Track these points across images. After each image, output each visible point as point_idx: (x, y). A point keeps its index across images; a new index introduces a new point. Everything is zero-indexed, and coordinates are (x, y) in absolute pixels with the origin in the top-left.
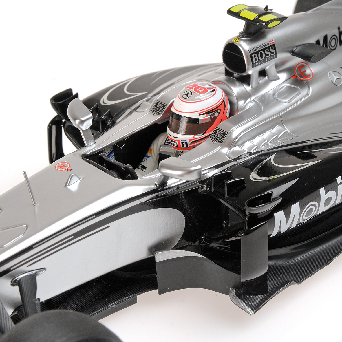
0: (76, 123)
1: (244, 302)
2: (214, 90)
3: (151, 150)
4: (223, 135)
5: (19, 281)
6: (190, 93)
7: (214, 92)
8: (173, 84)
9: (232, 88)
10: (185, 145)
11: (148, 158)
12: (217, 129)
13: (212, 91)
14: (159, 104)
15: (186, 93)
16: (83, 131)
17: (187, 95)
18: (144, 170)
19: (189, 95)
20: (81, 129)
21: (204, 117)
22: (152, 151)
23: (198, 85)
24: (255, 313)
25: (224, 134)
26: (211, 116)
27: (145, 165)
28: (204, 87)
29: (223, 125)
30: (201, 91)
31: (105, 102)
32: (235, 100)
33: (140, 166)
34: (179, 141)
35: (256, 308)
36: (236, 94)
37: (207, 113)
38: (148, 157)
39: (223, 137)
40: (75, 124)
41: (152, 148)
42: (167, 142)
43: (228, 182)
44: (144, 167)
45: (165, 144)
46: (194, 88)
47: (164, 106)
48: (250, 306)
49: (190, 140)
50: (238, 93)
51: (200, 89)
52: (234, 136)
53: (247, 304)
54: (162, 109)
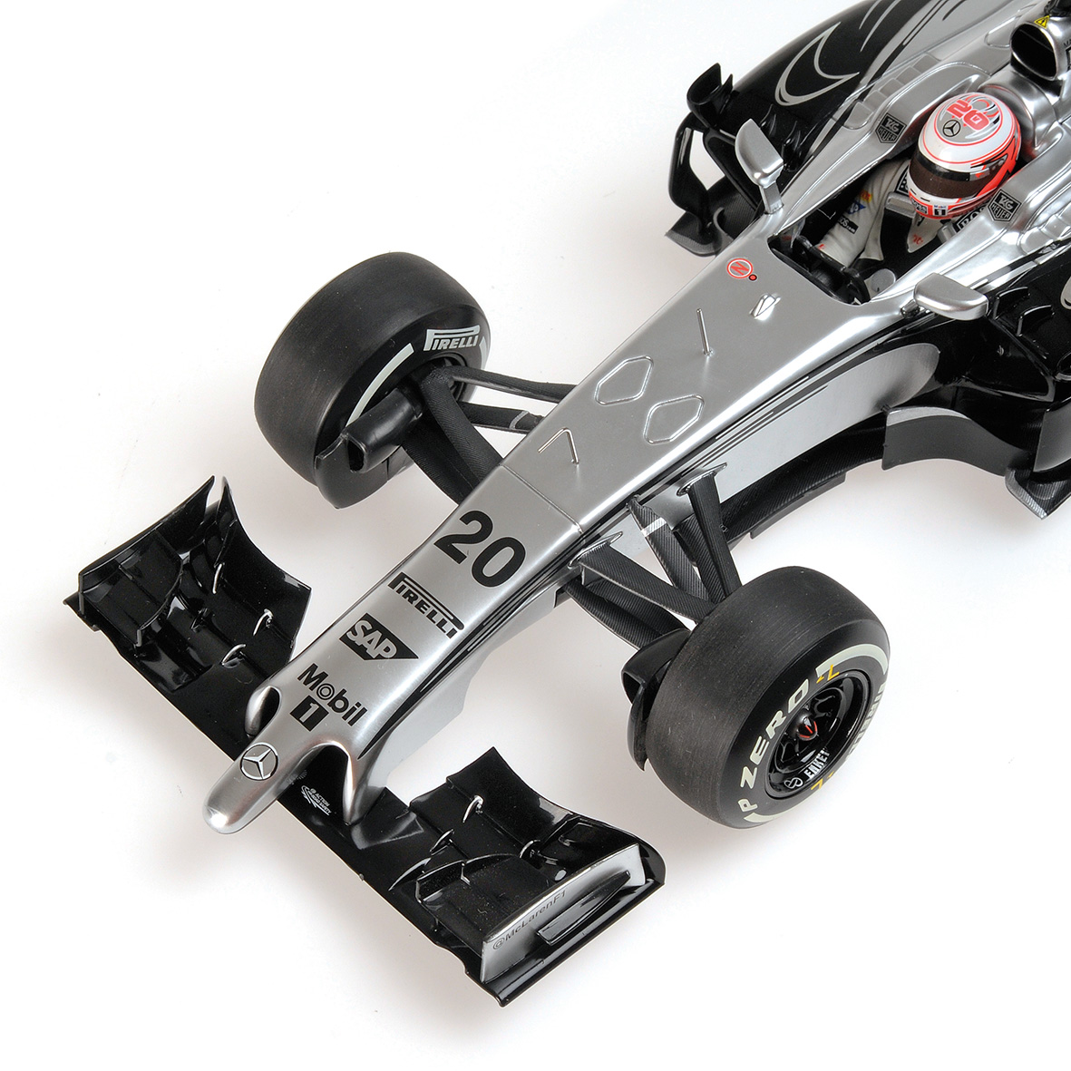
0: (755, 177)
1: (1031, 495)
2: (998, 119)
3: (868, 195)
4: (1011, 207)
5: (690, 489)
6: (957, 126)
7: (999, 121)
8: (901, 48)
9: (1024, 99)
10: (940, 213)
11: (862, 210)
12: (1001, 194)
13: (995, 122)
14: (890, 120)
15: (950, 125)
16: (765, 189)
17: (951, 128)
18: (853, 230)
19: (955, 131)
20: (762, 186)
21: (979, 170)
22: (870, 198)
23: (970, 108)
24: (1048, 515)
25: (1015, 205)
26: (991, 168)
27: (855, 223)
28: (982, 111)
29: (1012, 185)
30: (976, 122)
31: (784, 99)
32: (1030, 125)
33: (846, 221)
34: (930, 207)
35: (1050, 507)
36: (1032, 113)
37: (984, 163)
38: (861, 207)
39: (1012, 211)
40: (753, 176)
41: (870, 193)
42: (900, 189)
43: (1026, 313)
44: (854, 226)
45: (896, 192)
46: (965, 114)
47: (900, 127)
48: (1040, 502)
49: (950, 207)
50: (1036, 112)
51: (975, 119)
52: (1033, 205)
53: (1035, 499)
54: (897, 133)
